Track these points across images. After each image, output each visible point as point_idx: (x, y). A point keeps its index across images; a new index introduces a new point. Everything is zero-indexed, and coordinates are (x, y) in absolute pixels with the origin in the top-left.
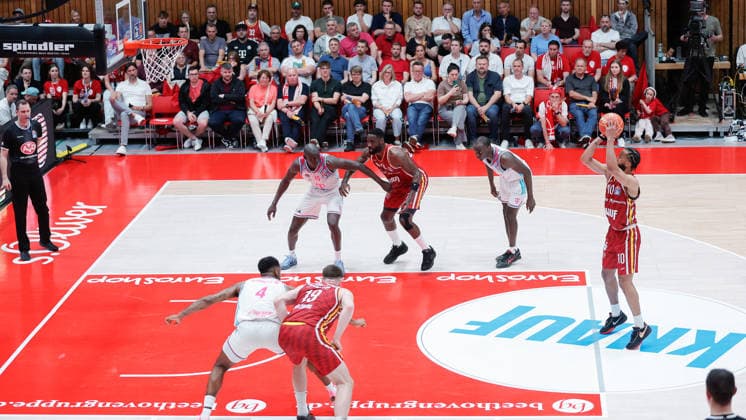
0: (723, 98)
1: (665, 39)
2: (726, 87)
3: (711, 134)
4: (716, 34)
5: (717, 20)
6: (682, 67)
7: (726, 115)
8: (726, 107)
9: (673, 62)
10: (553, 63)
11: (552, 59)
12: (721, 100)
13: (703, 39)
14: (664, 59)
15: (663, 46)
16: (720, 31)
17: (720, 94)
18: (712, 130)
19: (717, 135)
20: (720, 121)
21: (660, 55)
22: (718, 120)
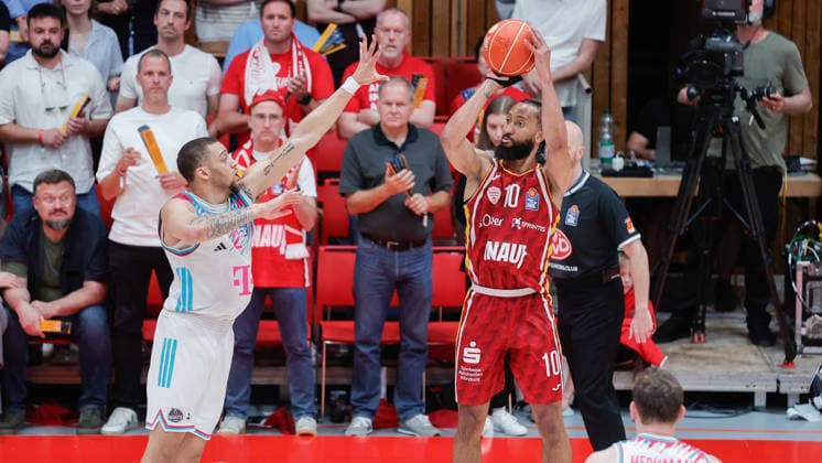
0: (798, 288)
1: (621, 101)
2: (809, 256)
3: (760, 401)
4: (788, 93)
5: (791, 47)
6: (673, 191)
7: (807, 341)
8: (806, 316)
9: (645, 173)
10: (277, 67)
11: (274, 58)
12: (791, 294)
13: (740, 104)
14: (618, 163)
15: (616, 123)
16: (801, 81)
17: (790, 278)
18: (761, 389)
19: (777, 402)
20: (789, 360)
21: (607, 151)
22: (780, 356)
